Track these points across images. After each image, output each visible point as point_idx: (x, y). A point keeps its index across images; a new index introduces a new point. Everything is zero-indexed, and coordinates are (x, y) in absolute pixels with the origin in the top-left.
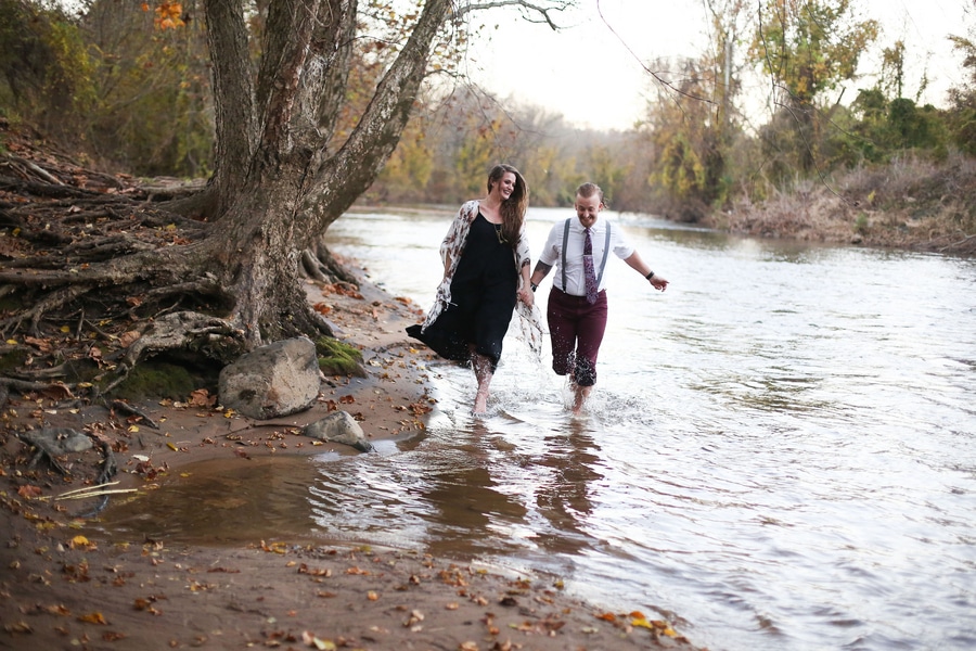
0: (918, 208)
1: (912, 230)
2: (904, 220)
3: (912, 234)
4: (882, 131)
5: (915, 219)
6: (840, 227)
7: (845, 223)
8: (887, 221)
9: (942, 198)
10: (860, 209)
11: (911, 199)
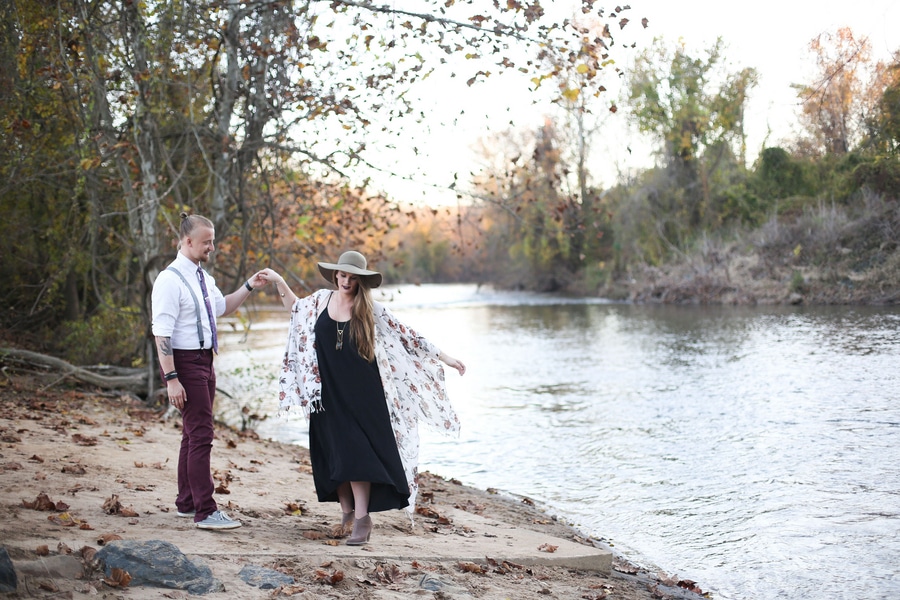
0: (858, 259)
1: (858, 285)
2: (845, 274)
3: (859, 288)
4: (757, 182)
5: (857, 271)
6: (771, 287)
7: (775, 283)
8: (825, 276)
9: (882, 246)
10: (786, 265)
11: (845, 251)
